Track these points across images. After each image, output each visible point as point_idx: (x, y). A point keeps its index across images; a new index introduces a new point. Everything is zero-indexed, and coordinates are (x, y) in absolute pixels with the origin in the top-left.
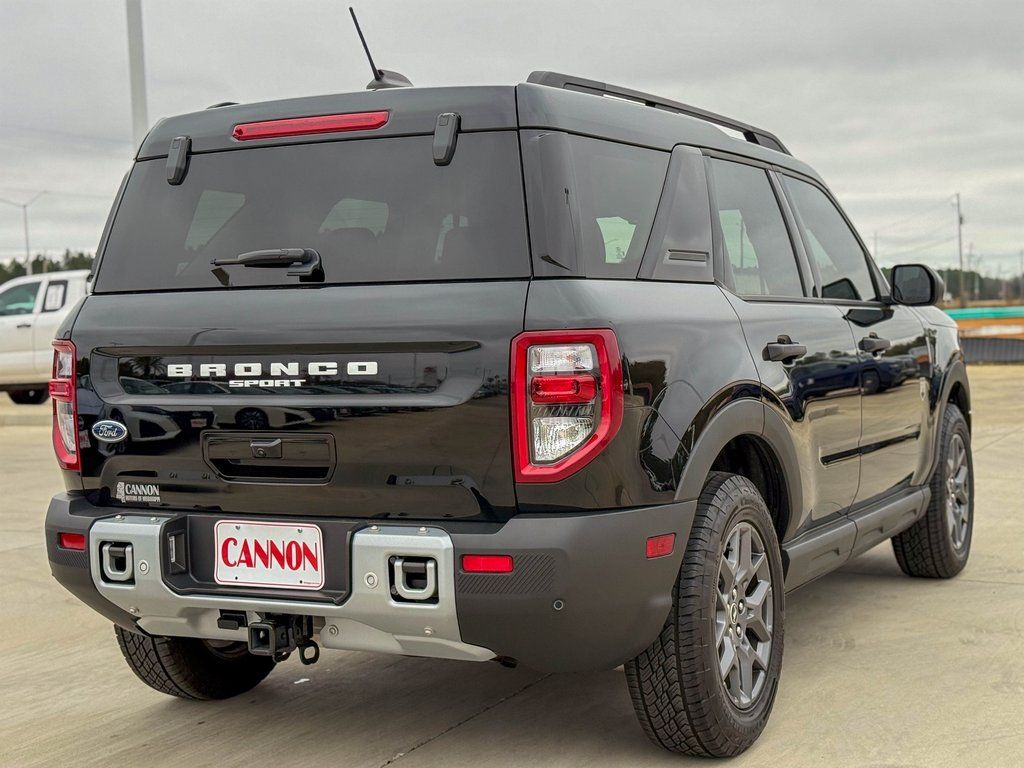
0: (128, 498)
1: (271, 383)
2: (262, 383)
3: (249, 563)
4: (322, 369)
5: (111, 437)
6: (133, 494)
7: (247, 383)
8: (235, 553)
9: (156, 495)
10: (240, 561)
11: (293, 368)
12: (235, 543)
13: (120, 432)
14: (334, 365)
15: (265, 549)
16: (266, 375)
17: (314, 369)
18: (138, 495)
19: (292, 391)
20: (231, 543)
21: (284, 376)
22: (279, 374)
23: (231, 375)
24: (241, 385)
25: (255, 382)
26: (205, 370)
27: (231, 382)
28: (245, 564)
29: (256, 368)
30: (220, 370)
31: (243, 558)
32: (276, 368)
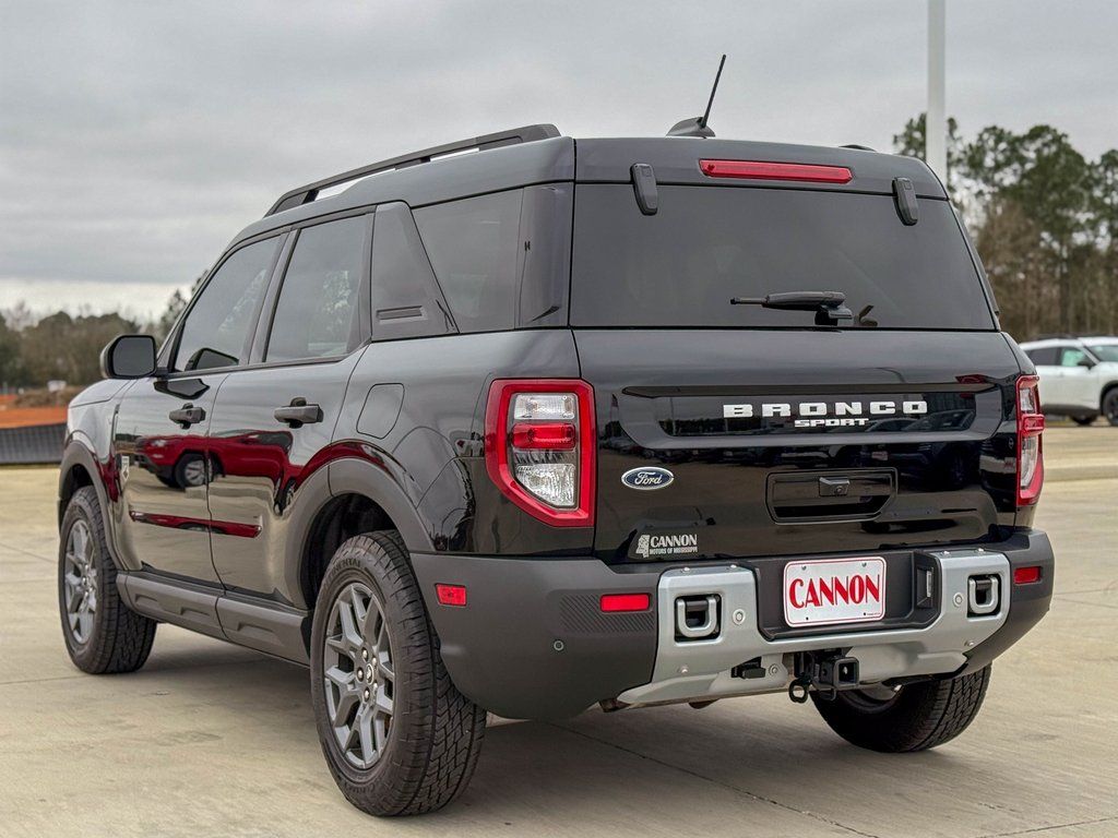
0: (652, 552)
1: (837, 422)
2: (828, 423)
3: (816, 602)
4: (883, 408)
5: (653, 484)
6: (661, 547)
7: (814, 423)
8: (802, 594)
9: (692, 545)
10: (808, 601)
11: (857, 408)
12: (802, 584)
13: (666, 478)
14: (892, 404)
15: (829, 586)
16: (831, 415)
17: (875, 408)
18: (669, 546)
19: (857, 429)
20: (798, 584)
21: (848, 415)
22: (844, 413)
23: (795, 415)
24: (807, 425)
25: (822, 422)
26: (768, 410)
27: (798, 422)
28: (812, 604)
29: (822, 408)
30: (785, 410)
31: (810, 598)
32: (841, 408)
